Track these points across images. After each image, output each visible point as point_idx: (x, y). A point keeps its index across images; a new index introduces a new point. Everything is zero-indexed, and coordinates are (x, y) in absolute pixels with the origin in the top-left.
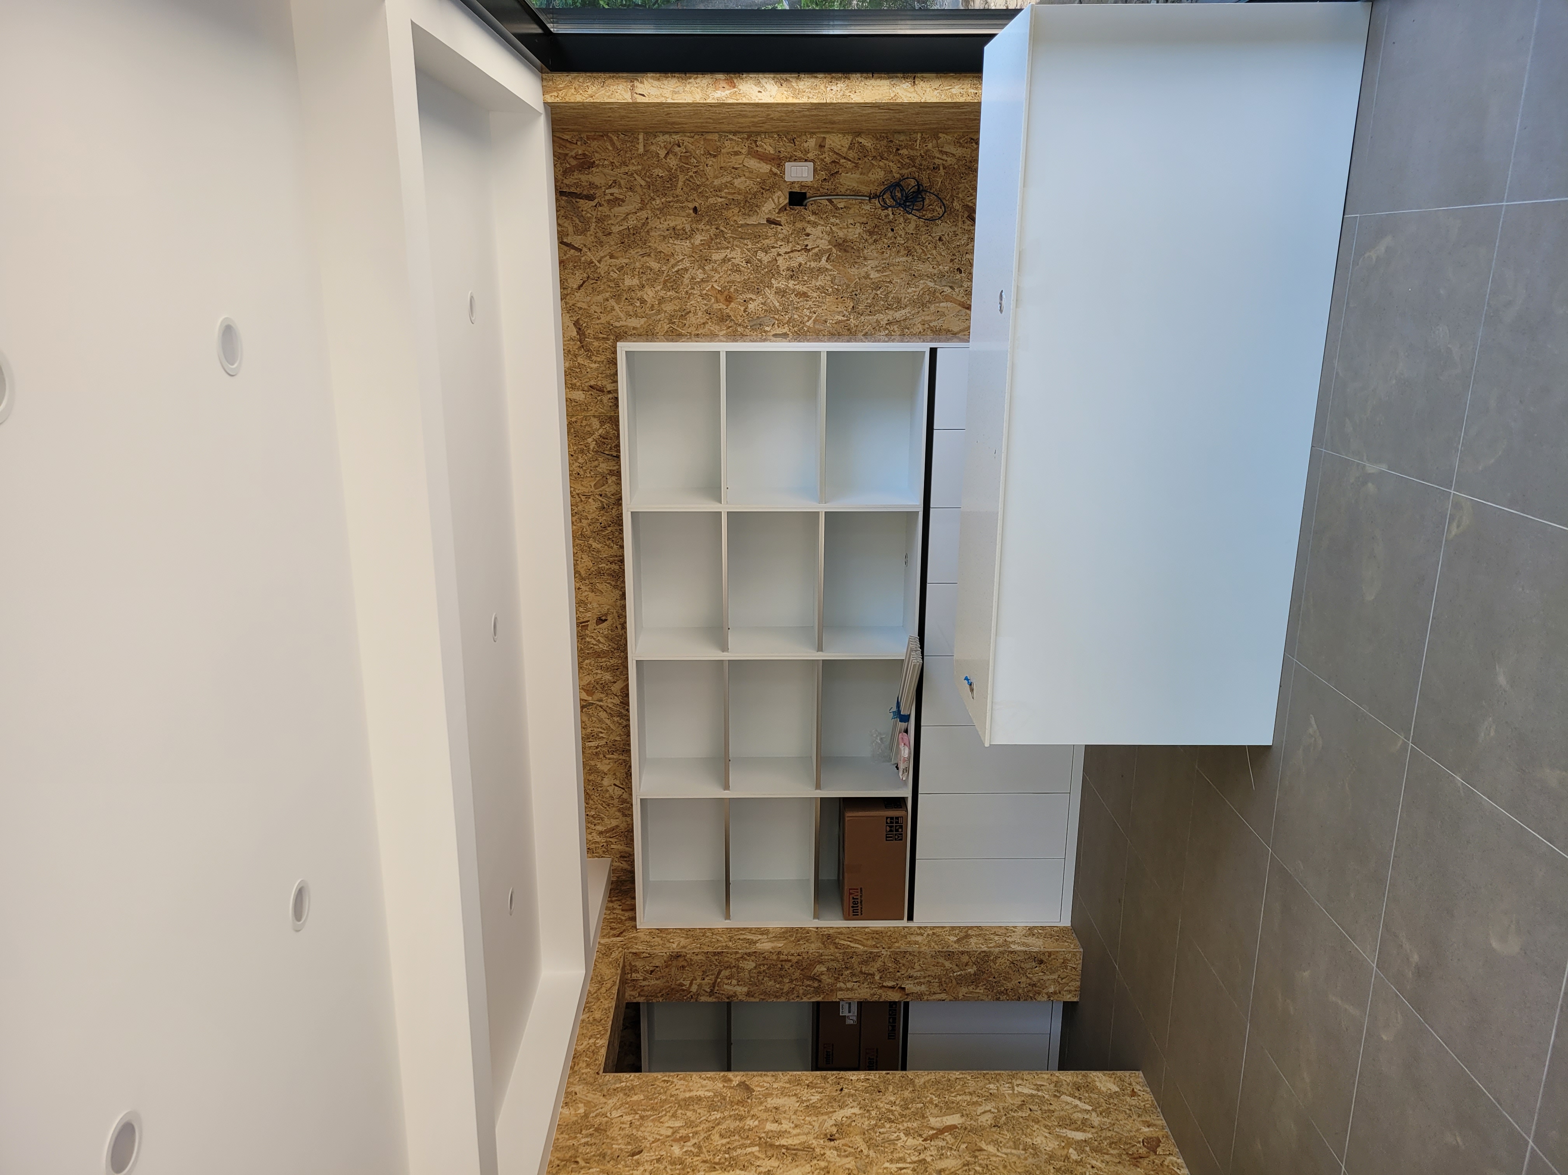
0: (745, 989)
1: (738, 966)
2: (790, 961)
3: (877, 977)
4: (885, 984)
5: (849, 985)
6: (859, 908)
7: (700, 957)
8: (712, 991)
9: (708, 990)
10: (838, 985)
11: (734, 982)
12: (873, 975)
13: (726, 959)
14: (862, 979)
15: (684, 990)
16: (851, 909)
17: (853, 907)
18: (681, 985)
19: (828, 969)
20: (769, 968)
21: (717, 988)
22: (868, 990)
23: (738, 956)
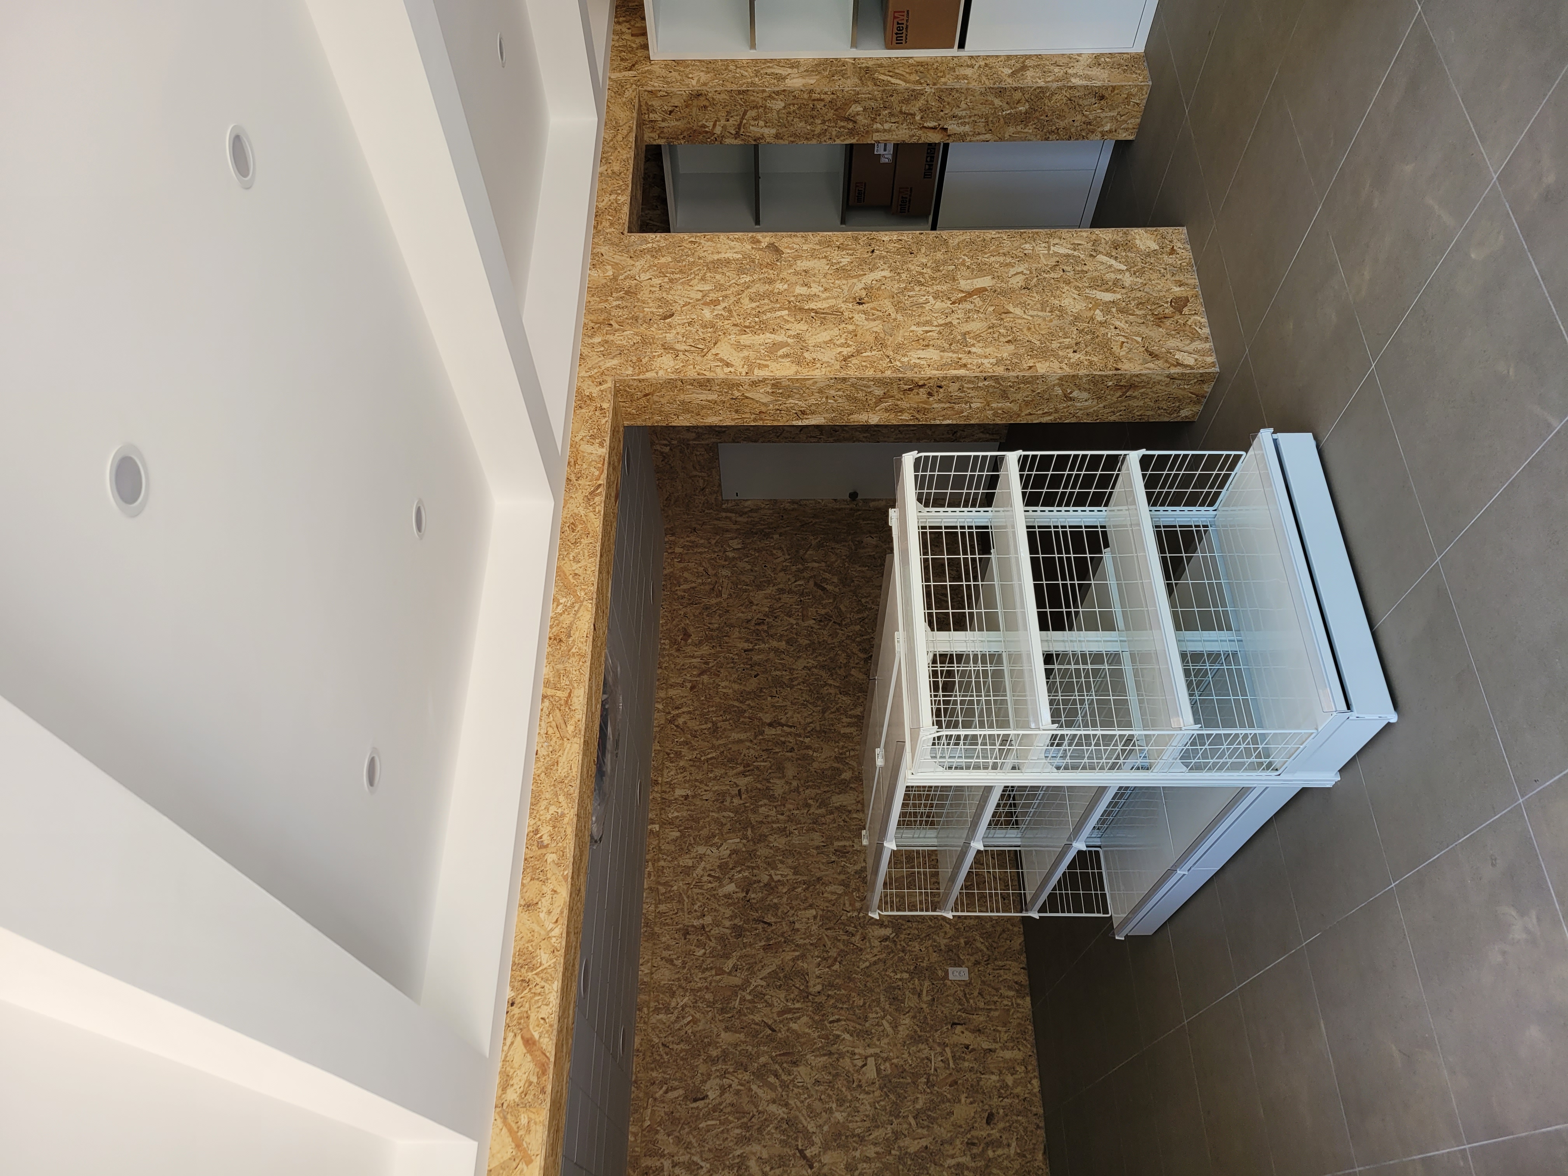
0: (773, 131)
1: (766, 107)
2: (822, 100)
3: (918, 118)
4: (925, 125)
5: (887, 126)
6: (904, 35)
7: (723, 96)
8: (737, 133)
9: (734, 132)
10: (875, 127)
11: (762, 123)
12: (913, 115)
13: (752, 98)
14: (901, 119)
15: (707, 132)
16: (895, 36)
17: (897, 34)
18: (704, 126)
19: (865, 109)
20: (800, 108)
21: (742, 130)
22: (907, 131)
23: (765, 94)
